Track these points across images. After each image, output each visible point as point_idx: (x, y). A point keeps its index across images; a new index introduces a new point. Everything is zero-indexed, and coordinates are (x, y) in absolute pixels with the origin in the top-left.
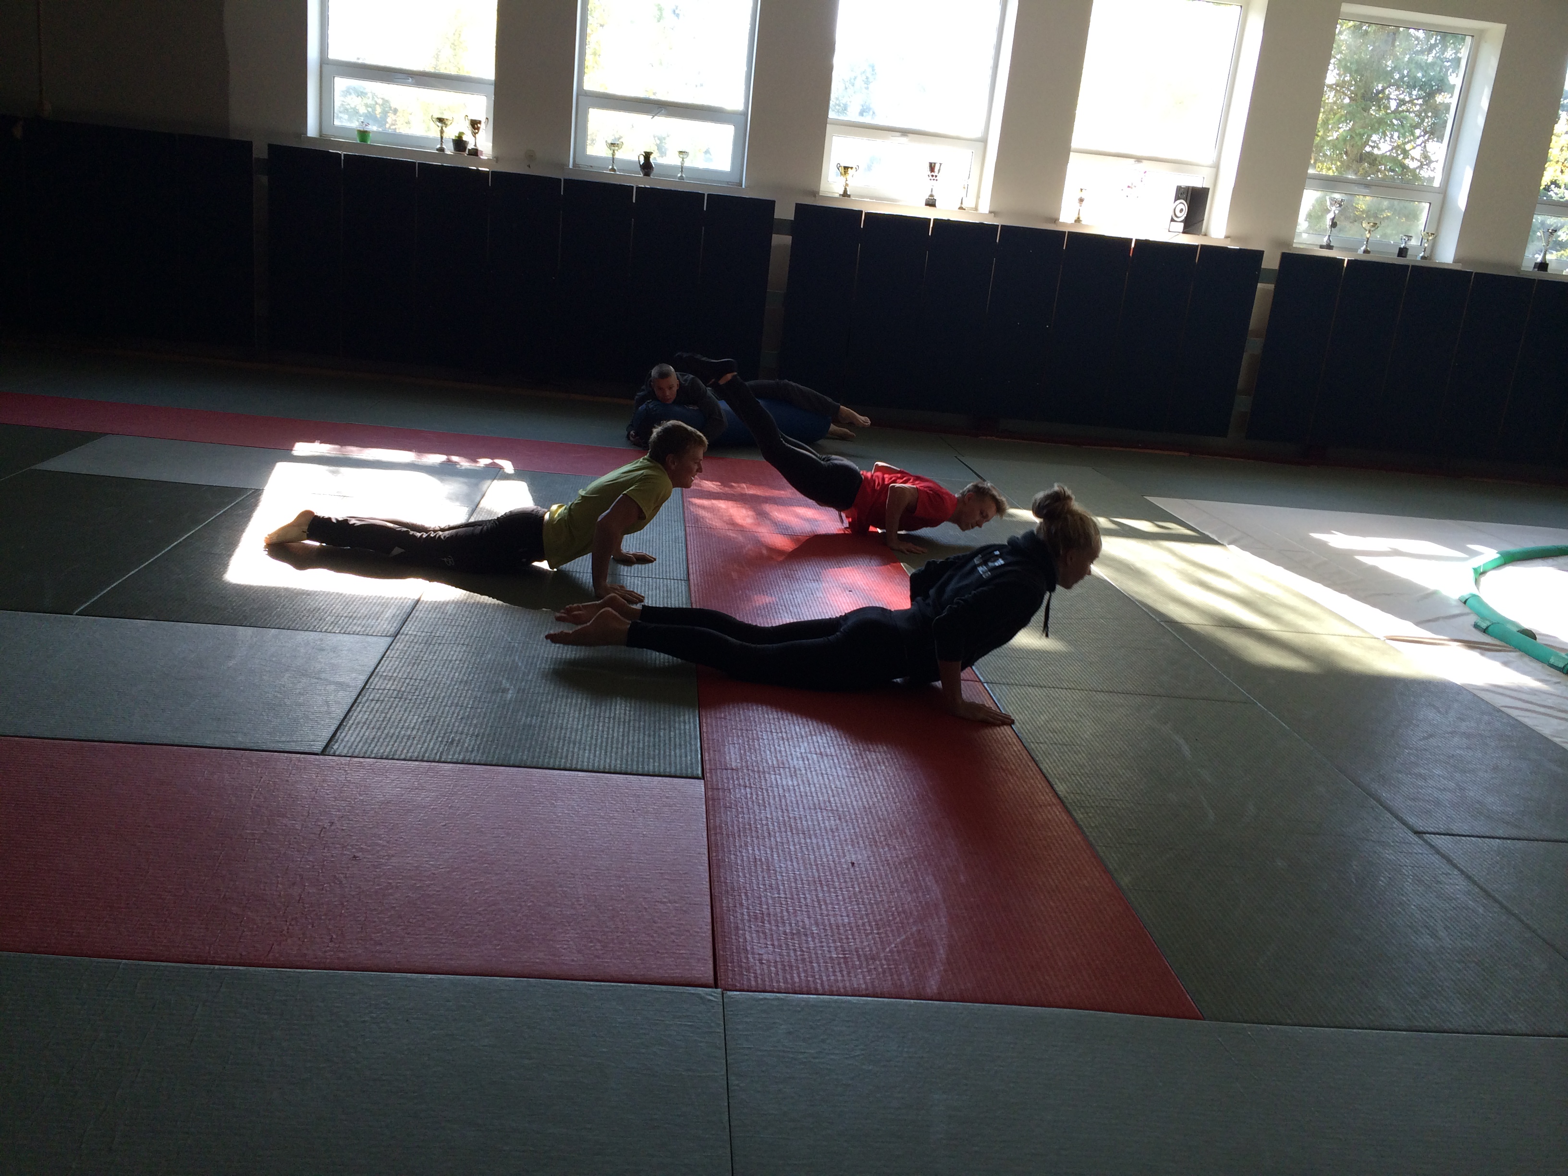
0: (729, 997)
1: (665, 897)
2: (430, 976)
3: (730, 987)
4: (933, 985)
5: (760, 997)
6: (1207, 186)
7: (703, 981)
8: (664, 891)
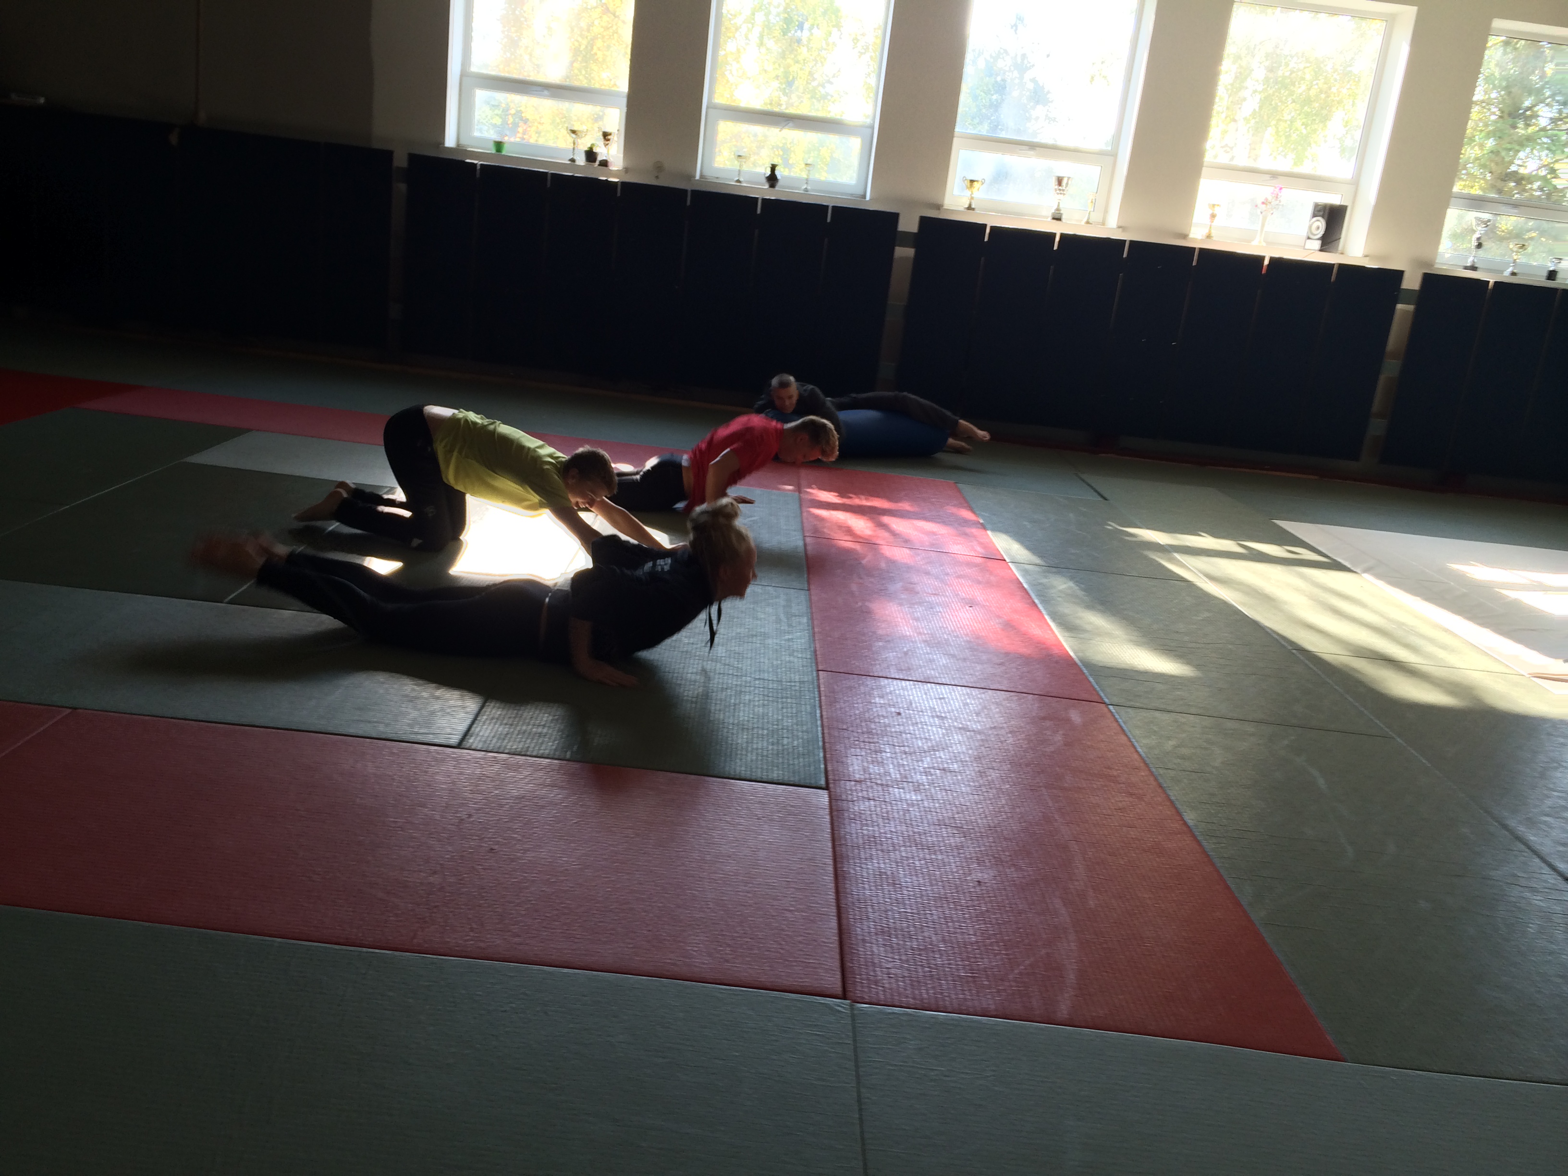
0: (860, 1009)
1: (792, 905)
2: (566, 970)
3: (859, 1000)
4: (1063, 1010)
5: (888, 1011)
6: (1345, 204)
7: (832, 992)
8: (790, 899)
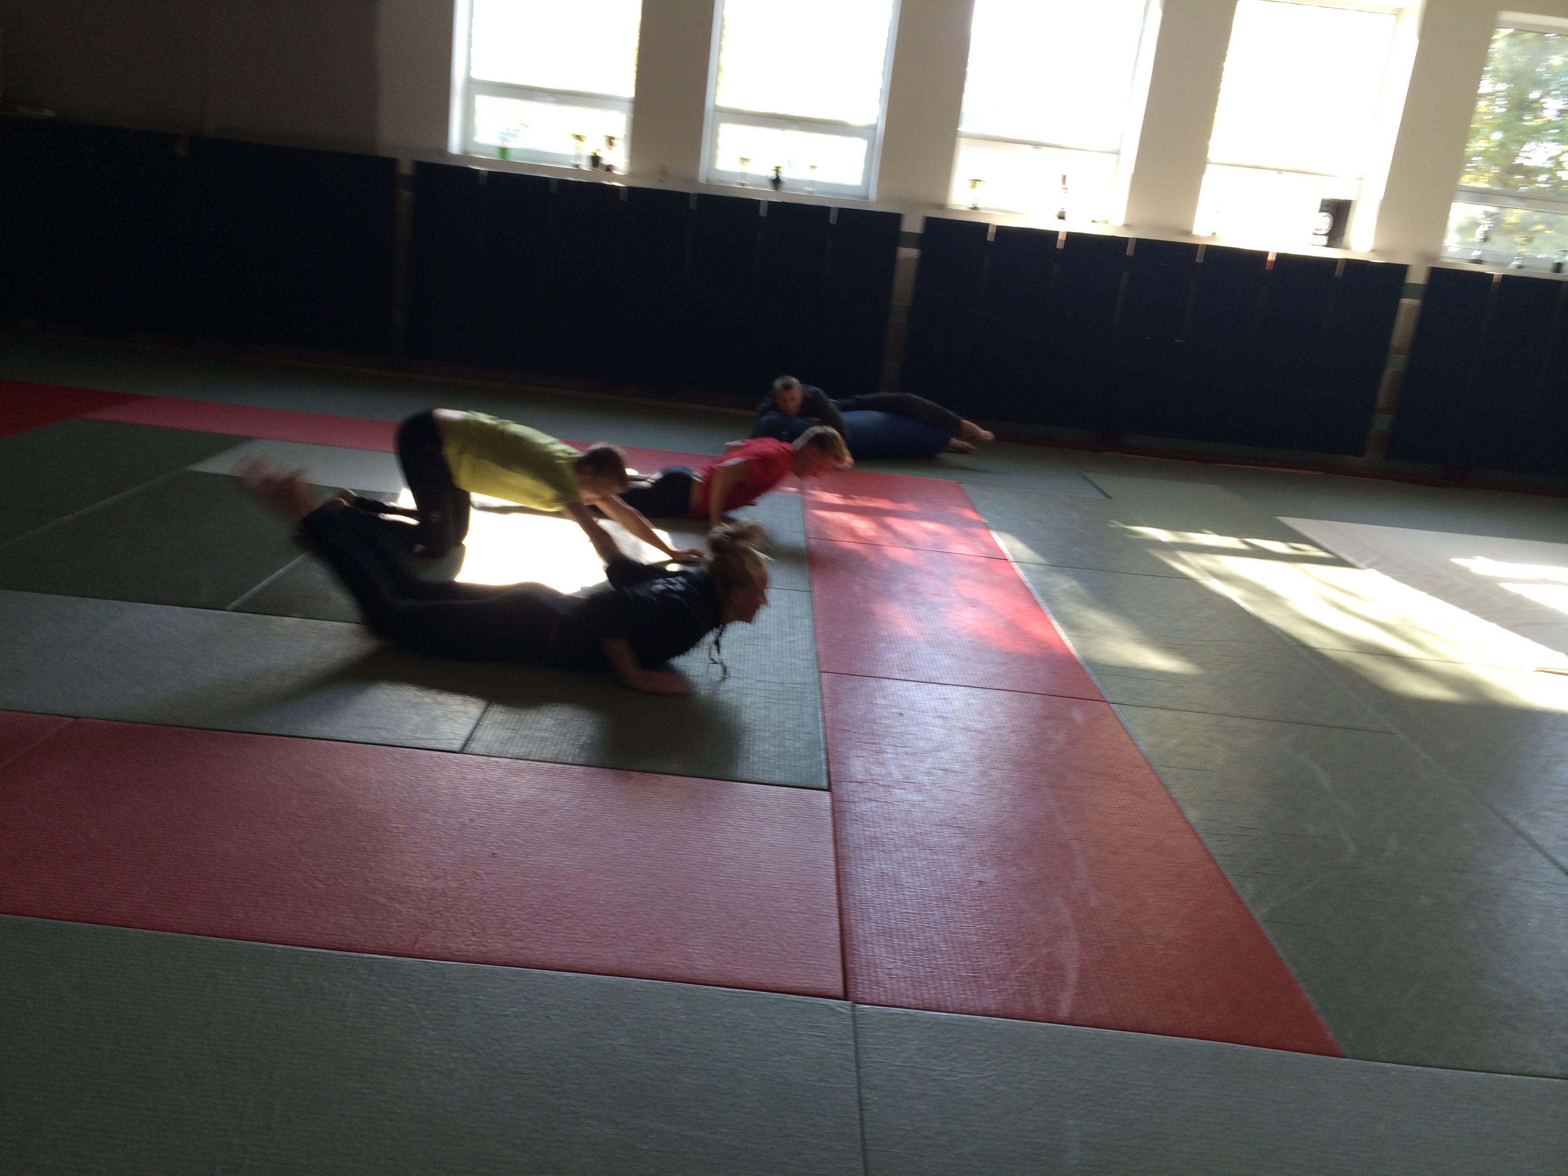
0: (861, 1010)
1: (794, 907)
3: (860, 1001)
4: (1065, 1008)
5: (890, 1012)
6: (1350, 198)
7: (832, 993)
8: (792, 901)
